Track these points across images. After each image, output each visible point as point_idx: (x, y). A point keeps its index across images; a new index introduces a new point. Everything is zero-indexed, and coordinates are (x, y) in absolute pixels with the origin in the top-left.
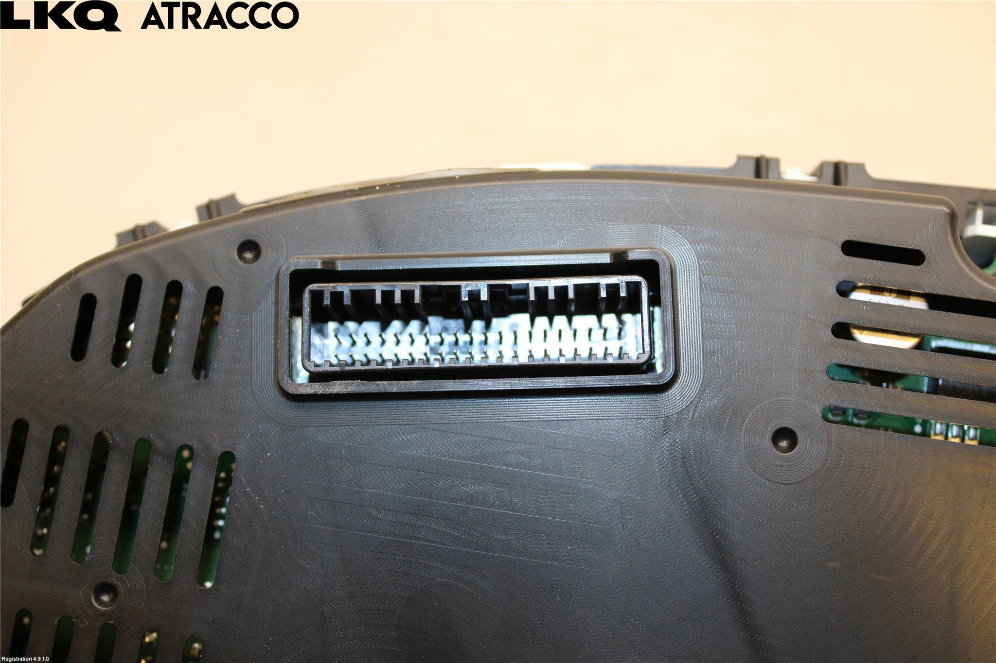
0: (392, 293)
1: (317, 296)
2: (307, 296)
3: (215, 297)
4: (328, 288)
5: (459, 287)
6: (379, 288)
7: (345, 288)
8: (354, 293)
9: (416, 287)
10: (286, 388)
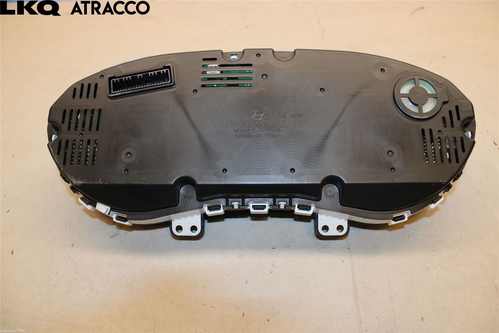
0: (126, 78)
1: (113, 81)
2: (112, 81)
3: (96, 85)
4: (115, 80)
5: (137, 76)
6: (124, 78)
7: (118, 79)
8: (119, 80)
9: (130, 77)
10: (109, 96)
